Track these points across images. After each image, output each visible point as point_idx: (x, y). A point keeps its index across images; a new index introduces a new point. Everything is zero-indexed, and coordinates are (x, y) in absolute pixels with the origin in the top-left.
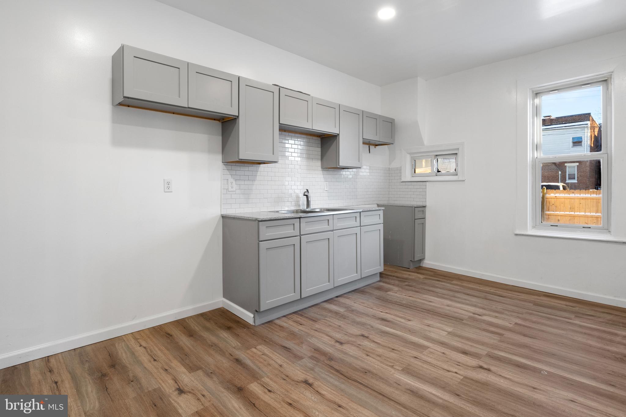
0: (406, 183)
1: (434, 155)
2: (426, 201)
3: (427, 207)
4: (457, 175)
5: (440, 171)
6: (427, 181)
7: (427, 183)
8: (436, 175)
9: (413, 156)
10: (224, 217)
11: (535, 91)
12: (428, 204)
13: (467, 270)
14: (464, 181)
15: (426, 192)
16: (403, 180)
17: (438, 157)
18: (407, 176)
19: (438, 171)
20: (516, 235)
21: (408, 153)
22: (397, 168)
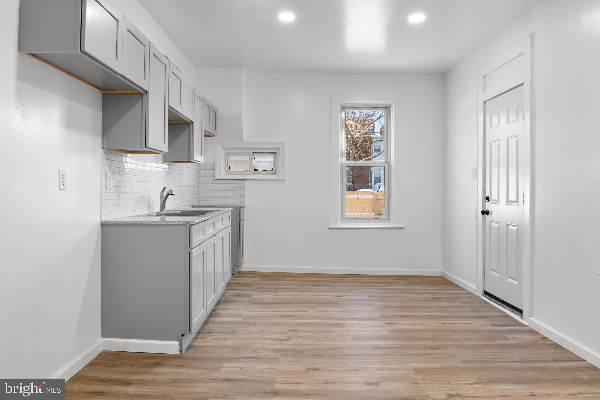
0: (220, 181)
1: (252, 152)
2: (244, 201)
3: (245, 207)
4: (276, 174)
5: (256, 170)
6: (246, 180)
7: (246, 182)
8: (253, 174)
9: (227, 151)
10: (104, 225)
11: (343, 106)
12: (247, 204)
13: (287, 267)
14: (285, 180)
15: (244, 191)
16: (217, 177)
17: (255, 155)
18: (221, 173)
19: (255, 170)
20: (330, 229)
21: (222, 148)
22: (209, 163)
